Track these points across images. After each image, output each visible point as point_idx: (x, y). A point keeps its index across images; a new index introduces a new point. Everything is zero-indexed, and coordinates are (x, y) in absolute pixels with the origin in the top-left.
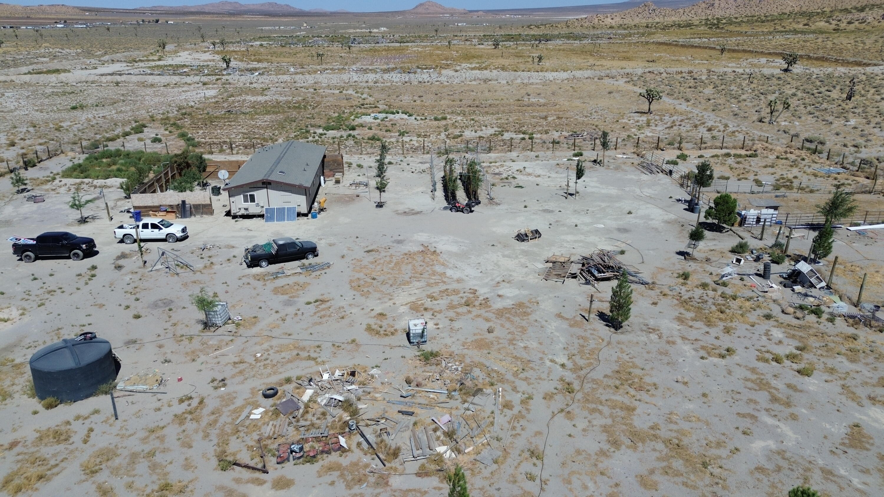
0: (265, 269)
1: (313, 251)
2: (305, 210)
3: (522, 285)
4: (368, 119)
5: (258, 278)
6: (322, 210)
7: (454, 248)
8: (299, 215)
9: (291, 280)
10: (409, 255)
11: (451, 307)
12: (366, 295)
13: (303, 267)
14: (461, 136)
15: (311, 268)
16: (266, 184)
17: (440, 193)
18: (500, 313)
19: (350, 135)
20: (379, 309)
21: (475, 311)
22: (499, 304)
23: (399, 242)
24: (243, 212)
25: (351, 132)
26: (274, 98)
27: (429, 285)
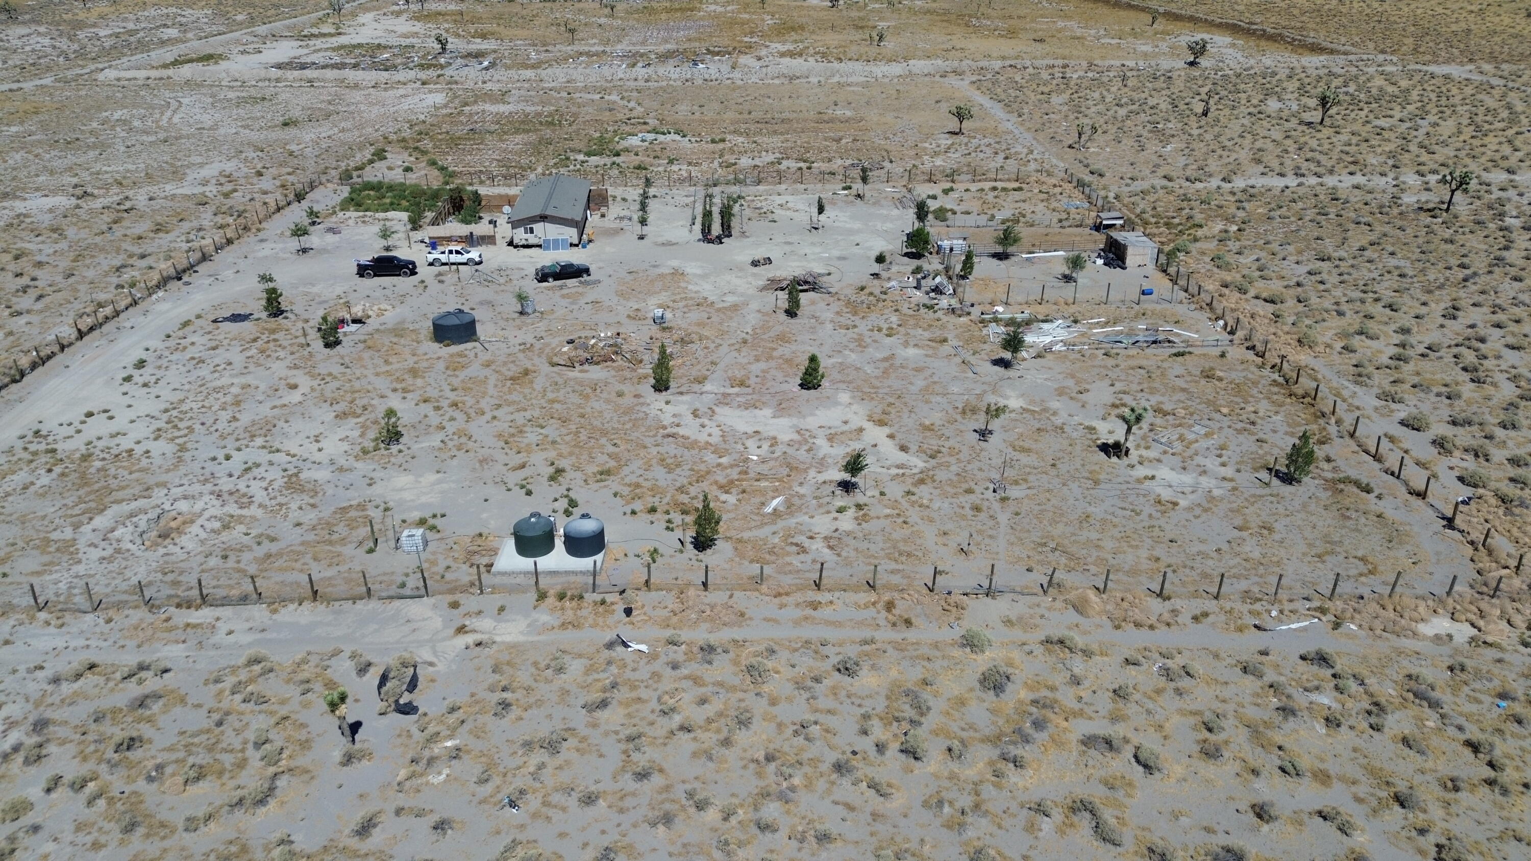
0: (551, 283)
1: (587, 271)
2: (576, 241)
3: (742, 295)
4: (634, 141)
5: (548, 289)
6: (590, 241)
7: (699, 272)
8: (571, 245)
9: (573, 290)
10: (661, 276)
11: (686, 306)
12: (628, 299)
13: (581, 282)
14: (735, 164)
15: (586, 283)
16: (543, 218)
17: (698, 227)
18: (719, 310)
19: (614, 163)
20: (636, 307)
21: (701, 308)
22: (721, 305)
23: (655, 266)
24: (524, 242)
25: (615, 159)
26: (521, 106)
27: (673, 294)
